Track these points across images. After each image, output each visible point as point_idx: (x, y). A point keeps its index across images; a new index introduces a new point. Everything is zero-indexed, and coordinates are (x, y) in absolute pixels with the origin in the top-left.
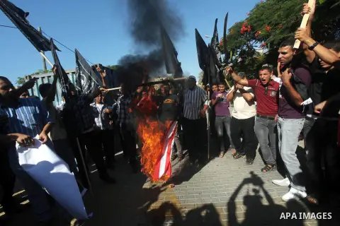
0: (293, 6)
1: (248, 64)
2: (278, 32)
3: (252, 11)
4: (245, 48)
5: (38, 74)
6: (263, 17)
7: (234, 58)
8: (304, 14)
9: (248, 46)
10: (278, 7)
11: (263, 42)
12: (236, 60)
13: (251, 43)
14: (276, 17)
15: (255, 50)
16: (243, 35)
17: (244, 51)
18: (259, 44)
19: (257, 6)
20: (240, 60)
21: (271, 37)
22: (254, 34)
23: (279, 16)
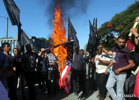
0: (134, 17)
1: (110, 43)
2: (126, 29)
3: (113, 17)
4: (109, 35)
5: (3, 39)
6: (119, 20)
7: (103, 39)
8: (136, 22)
9: (110, 34)
10: (127, 16)
11: (118, 33)
12: (104, 40)
13: (112, 32)
14: (125, 21)
15: (114, 36)
16: (108, 28)
17: (109, 36)
18: (116, 33)
19: (116, 15)
20: (106, 41)
21: (123, 31)
22: (114, 28)
23: (127, 21)
